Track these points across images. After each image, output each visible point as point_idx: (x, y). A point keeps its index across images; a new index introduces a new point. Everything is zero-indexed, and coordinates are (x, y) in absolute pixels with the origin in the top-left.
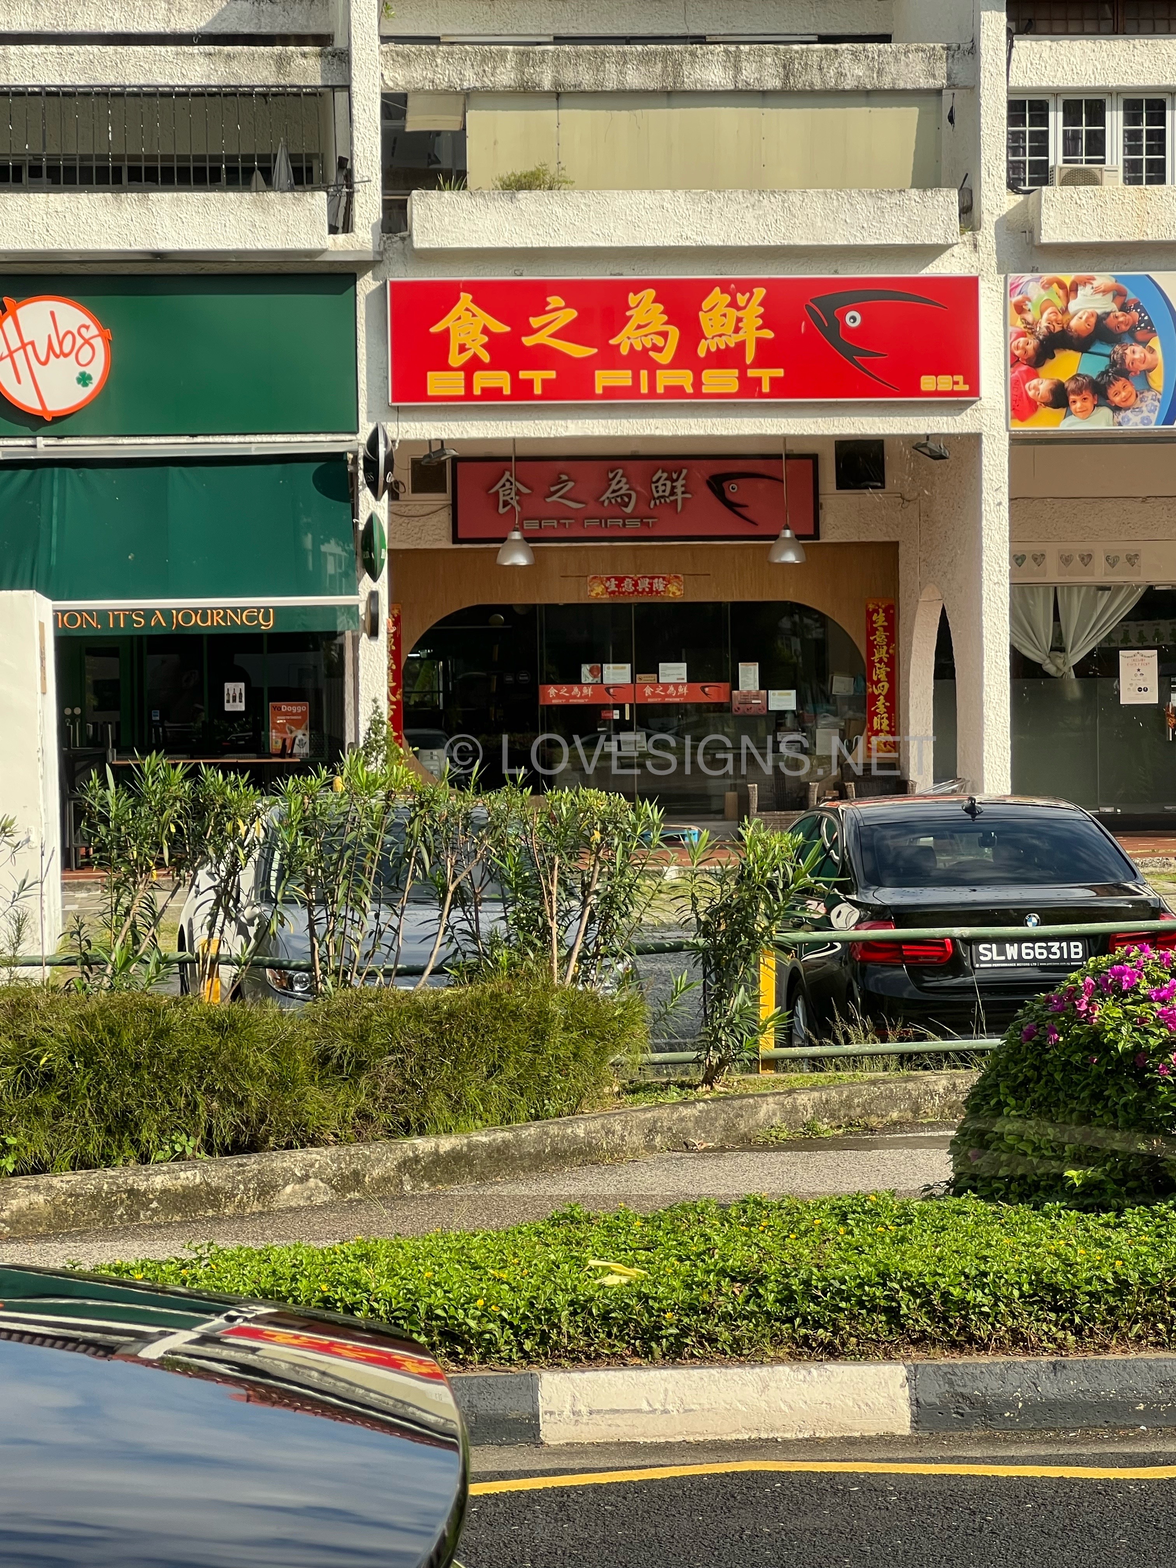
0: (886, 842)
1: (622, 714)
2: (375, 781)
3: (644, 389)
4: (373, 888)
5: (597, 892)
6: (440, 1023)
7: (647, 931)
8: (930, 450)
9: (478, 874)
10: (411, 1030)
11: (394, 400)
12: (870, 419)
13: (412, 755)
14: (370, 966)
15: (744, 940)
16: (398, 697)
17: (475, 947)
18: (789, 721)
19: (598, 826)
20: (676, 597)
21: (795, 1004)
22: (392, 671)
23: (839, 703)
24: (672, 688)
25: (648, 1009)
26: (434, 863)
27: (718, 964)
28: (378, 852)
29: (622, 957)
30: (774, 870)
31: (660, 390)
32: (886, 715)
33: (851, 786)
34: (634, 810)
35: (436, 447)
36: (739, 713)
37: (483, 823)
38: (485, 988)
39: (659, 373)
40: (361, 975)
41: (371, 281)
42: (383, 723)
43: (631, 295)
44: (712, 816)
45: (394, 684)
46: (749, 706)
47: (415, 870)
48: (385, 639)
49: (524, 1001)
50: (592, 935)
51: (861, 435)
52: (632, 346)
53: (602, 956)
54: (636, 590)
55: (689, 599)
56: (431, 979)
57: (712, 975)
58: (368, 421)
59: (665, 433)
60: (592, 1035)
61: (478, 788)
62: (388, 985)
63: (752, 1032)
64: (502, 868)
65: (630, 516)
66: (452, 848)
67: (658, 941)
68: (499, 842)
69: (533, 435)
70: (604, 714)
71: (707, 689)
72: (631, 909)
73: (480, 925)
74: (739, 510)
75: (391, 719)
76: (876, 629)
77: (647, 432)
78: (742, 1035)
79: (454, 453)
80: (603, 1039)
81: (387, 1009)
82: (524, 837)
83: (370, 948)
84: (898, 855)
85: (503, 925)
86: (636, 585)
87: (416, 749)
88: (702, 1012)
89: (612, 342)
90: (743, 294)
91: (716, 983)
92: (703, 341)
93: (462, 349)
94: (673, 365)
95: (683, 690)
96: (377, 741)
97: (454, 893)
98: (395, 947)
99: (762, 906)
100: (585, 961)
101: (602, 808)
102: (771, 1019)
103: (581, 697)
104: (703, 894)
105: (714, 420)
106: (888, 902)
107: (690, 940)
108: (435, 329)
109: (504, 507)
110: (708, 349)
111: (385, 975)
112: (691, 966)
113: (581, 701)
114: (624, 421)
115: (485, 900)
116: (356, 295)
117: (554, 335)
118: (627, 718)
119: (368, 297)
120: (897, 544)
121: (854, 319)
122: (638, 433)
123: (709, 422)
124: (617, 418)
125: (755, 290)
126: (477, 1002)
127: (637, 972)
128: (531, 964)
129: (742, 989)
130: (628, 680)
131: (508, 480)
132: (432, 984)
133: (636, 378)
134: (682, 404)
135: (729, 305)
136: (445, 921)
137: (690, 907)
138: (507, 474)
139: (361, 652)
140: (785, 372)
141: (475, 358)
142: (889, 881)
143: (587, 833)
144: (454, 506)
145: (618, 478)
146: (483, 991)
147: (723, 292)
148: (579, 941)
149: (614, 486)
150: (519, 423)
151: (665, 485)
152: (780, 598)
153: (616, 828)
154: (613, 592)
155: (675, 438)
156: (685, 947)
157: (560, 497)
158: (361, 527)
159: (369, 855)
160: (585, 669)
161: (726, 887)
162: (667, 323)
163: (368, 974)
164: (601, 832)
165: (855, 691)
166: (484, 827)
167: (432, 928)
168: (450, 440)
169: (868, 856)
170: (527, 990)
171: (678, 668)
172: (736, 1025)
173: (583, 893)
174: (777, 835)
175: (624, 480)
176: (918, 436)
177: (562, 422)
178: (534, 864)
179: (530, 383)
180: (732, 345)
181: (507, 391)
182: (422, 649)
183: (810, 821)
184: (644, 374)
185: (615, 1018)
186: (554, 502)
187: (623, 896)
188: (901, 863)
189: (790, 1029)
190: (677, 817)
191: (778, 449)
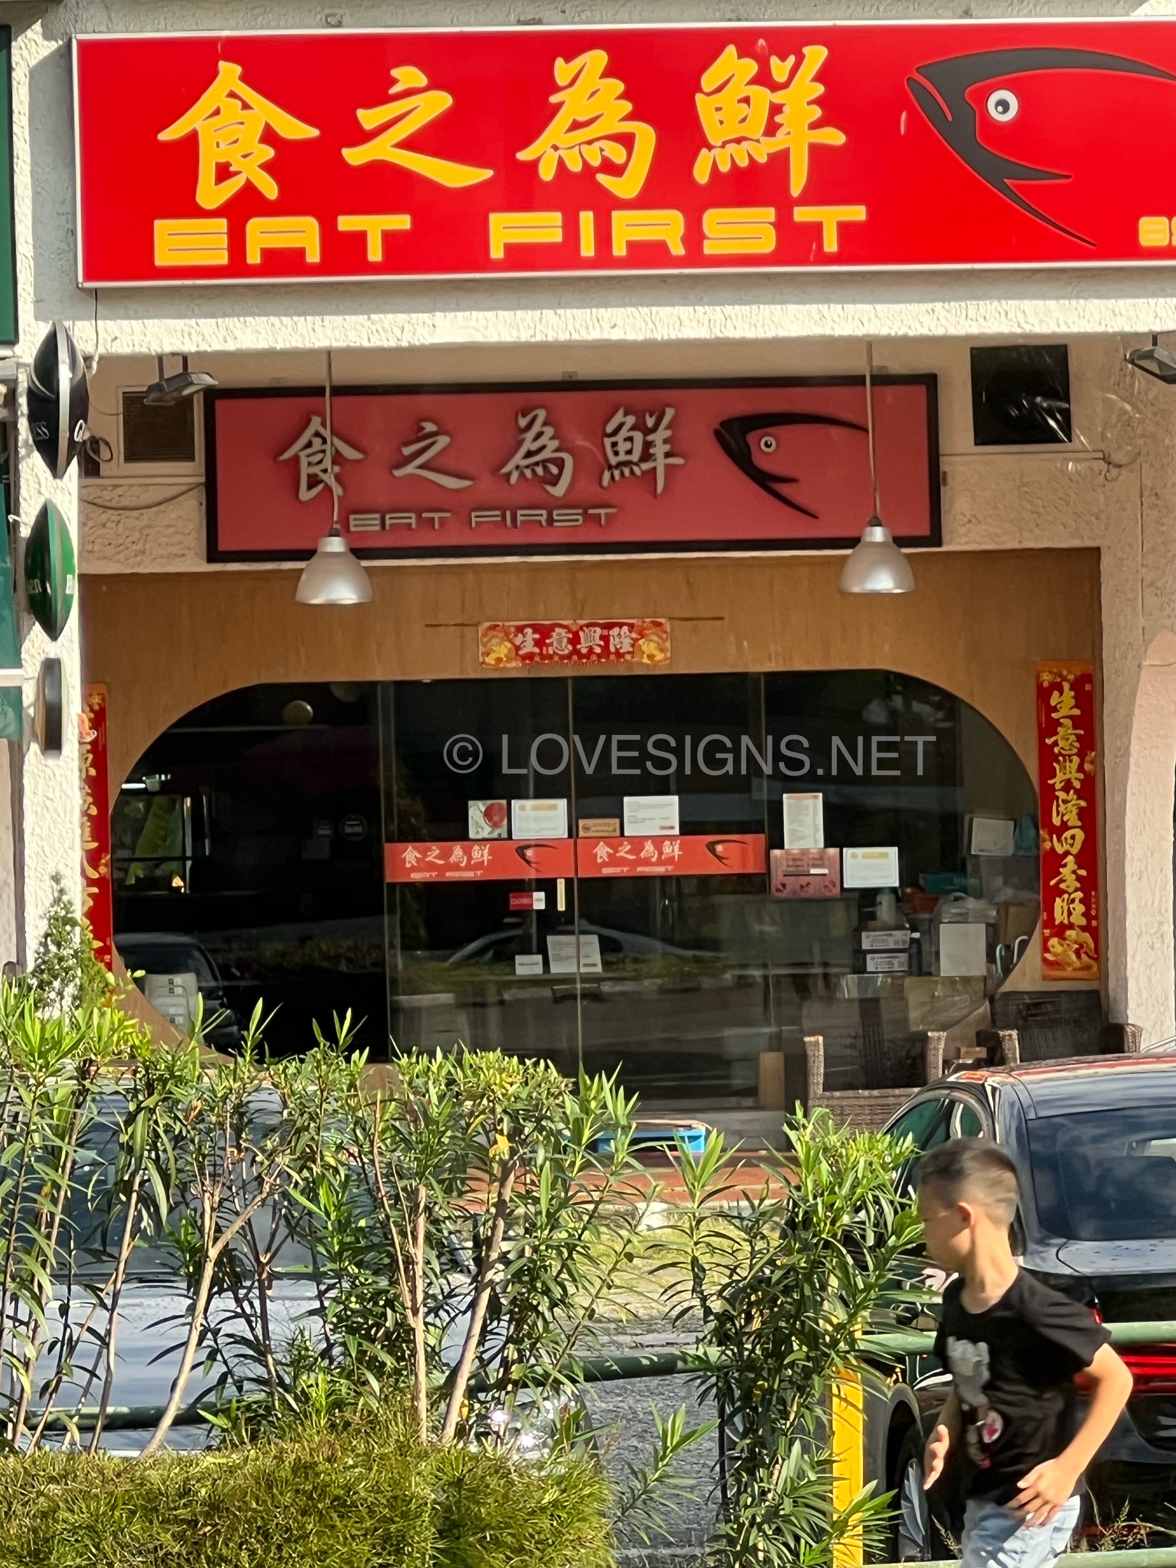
0: (1081, 1150)
1: (551, 899)
2: (57, 1044)
3: (588, 248)
4: (56, 1253)
5: (504, 1258)
6: (193, 1523)
7: (607, 1332)
8: (1161, 364)
9: (264, 1224)
10: (135, 1539)
11: (88, 276)
12: (1040, 303)
13: (132, 986)
14: (51, 1411)
15: (798, 1350)
16: (103, 870)
17: (261, 1371)
18: (885, 910)
19: (505, 1126)
20: (655, 665)
21: (904, 1475)
22: (90, 818)
23: (984, 871)
24: (649, 846)
25: (609, 1493)
26: (177, 1204)
27: (747, 1397)
28: (64, 1182)
29: (557, 1385)
30: (857, 1210)
31: (619, 250)
32: (1079, 895)
33: (1011, 1038)
34: (575, 1092)
35: (173, 370)
36: (784, 894)
37: (274, 1121)
38: (282, 1451)
39: (618, 217)
40: (33, 1428)
41: (40, 40)
42: (74, 923)
43: (559, 62)
44: (733, 1100)
45: (95, 845)
46: (804, 880)
47: (139, 1218)
48: (76, 755)
49: (359, 1479)
50: (494, 1343)
51: (1023, 336)
52: (561, 164)
53: (515, 1383)
54: (576, 652)
55: (682, 669)
56: (174, 1435)
57: (737, 1420)
58: (37, 318)
59: (631, 336)
60: (497, 1542)
61: (262, 1054)
62: (87, 1449)
63: (818, 1534)
64: (310, 1213)
65: (565, 504)
66: (213, 1175)
67: (628, 1353)
68: (306, 1159)
69: (366, 344)
70: (516, 901)
71: (719, 848)
72: (571, 1289)
73: (271, 1327)
74: (784, 489)
75: (90, 914)
76: (1058, 723)
77: (594, 335)
78: (797, 1539)
79: (209, 381)
80: (520, 1550)
81: (86, 1496)
82: (355, 1150)
83: (51, 1374)
84: (1105, 1176)
85: (315, 1324)
86: (575, 640)
87: (140, 973)
88: (718, 1493)
89: (524, 156)
90: (783, 58)
91: (744, 1436)
92: (704, 151)
93: (224, 173)
94: (643, 201)
95: (672, 850)
96: (61, 959)
97: (218, 1263)
98: (101, 1372)
99: (834, 1282)
100: (482, 1396)
101: (511, 1090)
102: (857, 1508)
103: (468, 867)
104: (717, 1259)
105: (728, 309)
106: (1086, 1270)
107: (691, 1351)
108: (167, 135)
109: (310, 487)
110: (715, 165)
111: (82, 1429)
112: (694, 1400)
113: (469, 875)
114: (549, 313)
115: (279, 1276)
116: (10, 69)
117: (407, 144)
118: (561, 906)
119: (34, 73)
120: (1096, 551)
121: (1004, 105)
122: (576, 337)
123: (716, 313)
124: (533, 308)
125: (806, 50)
126: (268, 1482)
127: (587, 1417)
128: (374, 1404)
129: (797, 1447)
130: (562, 832)
131: (317, 434)
132: (178, 1446)
133: (571, 228)
134: (663, 279)
135: (755, 81)
136: (200, 1320)
137: (690, 1285)
138: (316, 421)
139: (27, 781)
140: (870, 214)
141: (249, 191)
142: (1088, 1227)
143: (481, 1139)
144: (211, 486)
145: (536, 428)
146: (279, 1459)
147: (742, 54)
148: (471, 1354)
149: (528, 445)
150: (338, 320)
151: (630, 439)
152: (864, 665)
153: (540, 1129)
154: (530, 656)
155: (649, 347)
156: (680, 1364)
157: (421, 467)
158: (25, 532)
159: (46, 1189)
160: (476, 810)
161: (760, 1245)
162: (630, 117)
163: (49, 1427)
164: (510, 1138)
165: (1017, 847)
166: (274, 1130)
167: (175, 1333)
168: (201, 355)
169: (1044, 1179)
170: (368, 1454)
171: (663, 806)
172: (786, 1519)
173: (478, 1260)
174: (863, 1139)
175: (549, 431)
176: (1137, 335)
177: (424, 317)
178: (378, 1204)
179: (360, 238)
180: (762, 159)
181: (314, 256)
182: (150, 773)
183: (928, 1112)
184: (587, 219)
185: (543, 1509)
186: (411, 476)
187: (556, 1266)
188: (1110, 1191)
189: (894, 1529)
190: (660, 1103)
191: (857, 365)
